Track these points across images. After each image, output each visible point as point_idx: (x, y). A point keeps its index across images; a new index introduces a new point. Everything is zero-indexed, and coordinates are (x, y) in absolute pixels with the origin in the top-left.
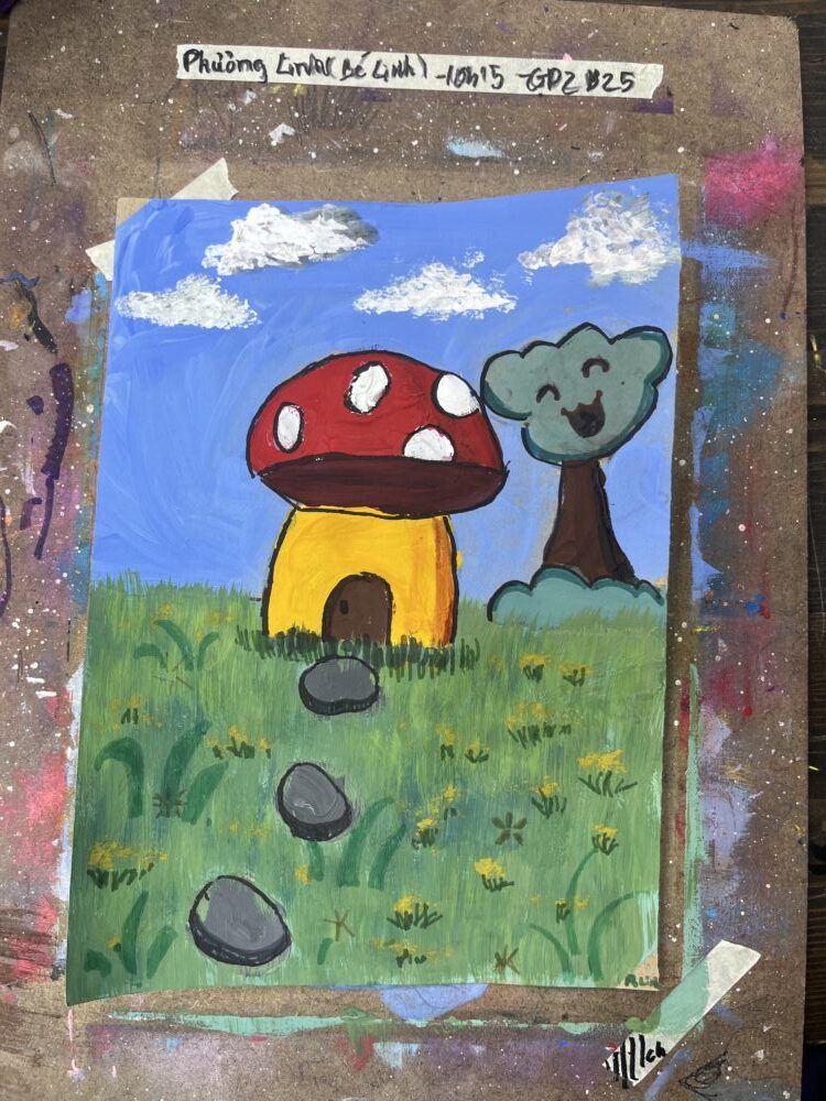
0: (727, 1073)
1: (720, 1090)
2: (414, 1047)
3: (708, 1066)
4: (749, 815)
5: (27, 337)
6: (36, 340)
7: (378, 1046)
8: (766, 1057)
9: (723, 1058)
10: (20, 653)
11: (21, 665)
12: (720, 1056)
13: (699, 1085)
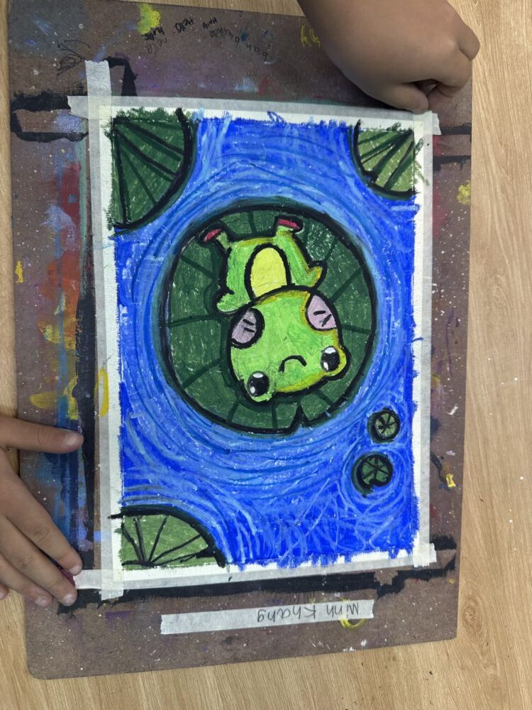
0: (56, 62)
1: (60, 53)
2: (237, 88)
3: (69, 67)
4: (48, 212)
5: (442, 458)
6: (438, 457)
7: (256, 90)
8: (32, 70)
9: (59, 72)
10: (440, 298)
11: (440, 291)
12: (61, 73)
13: (74, 57)
